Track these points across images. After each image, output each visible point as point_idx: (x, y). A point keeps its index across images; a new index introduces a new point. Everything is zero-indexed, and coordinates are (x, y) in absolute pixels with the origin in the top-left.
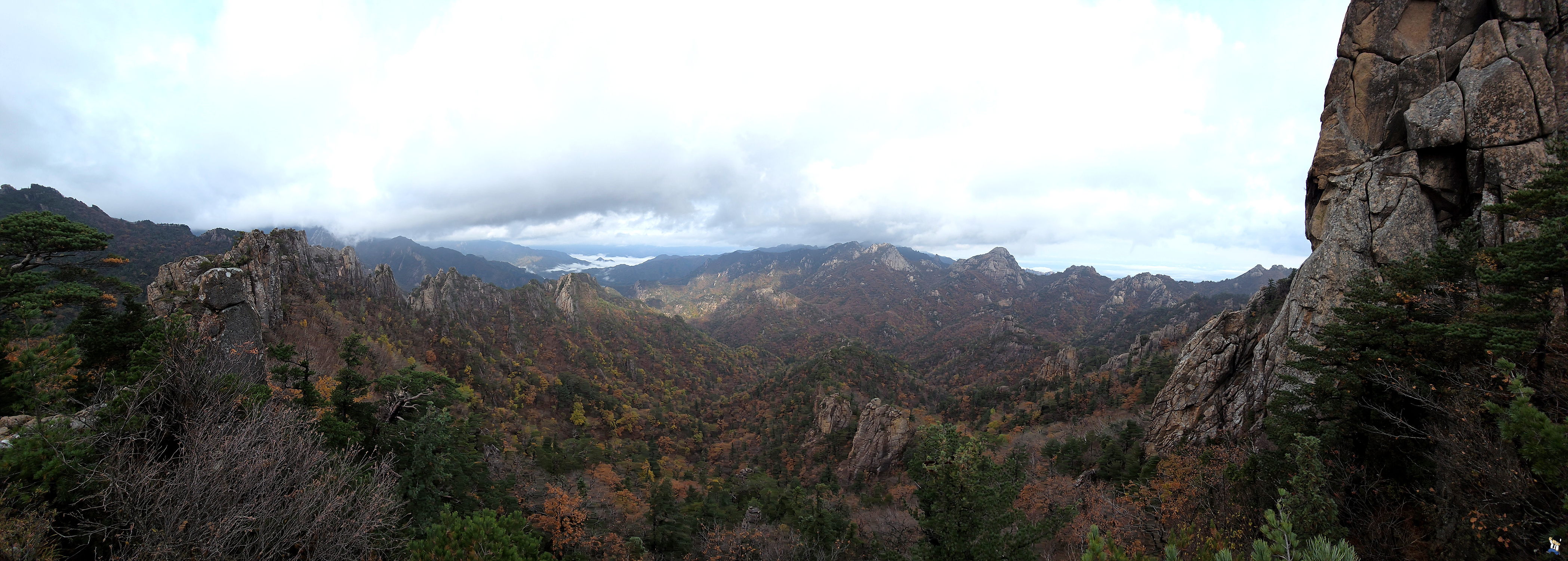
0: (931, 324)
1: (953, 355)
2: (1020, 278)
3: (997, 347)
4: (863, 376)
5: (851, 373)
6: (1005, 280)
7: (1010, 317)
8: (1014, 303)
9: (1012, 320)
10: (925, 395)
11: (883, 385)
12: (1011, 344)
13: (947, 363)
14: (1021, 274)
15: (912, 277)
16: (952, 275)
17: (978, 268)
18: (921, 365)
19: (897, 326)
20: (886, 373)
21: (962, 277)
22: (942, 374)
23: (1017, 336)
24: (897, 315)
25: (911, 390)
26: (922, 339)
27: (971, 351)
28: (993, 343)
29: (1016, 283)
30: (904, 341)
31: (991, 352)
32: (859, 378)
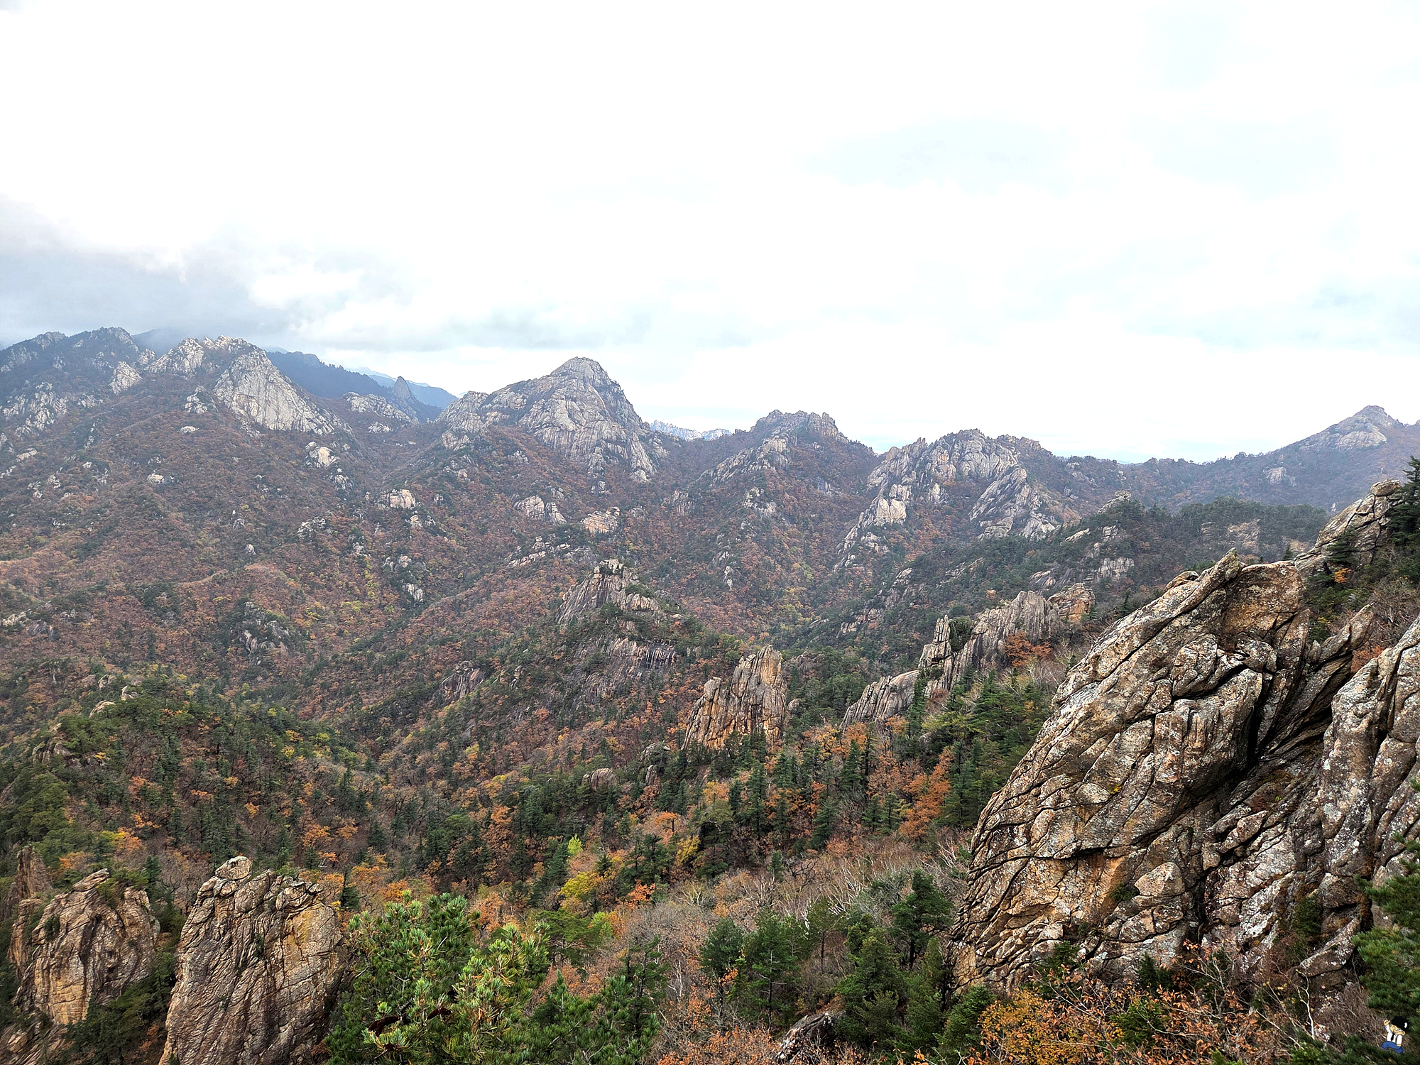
0: (393, 597)
1: (462, 687)
2: (639, 448)
3: (584, 654)
4: (184, 792)
5: (143, 792)
6: (599, 457)
7: (614, 564)
8: (624, 521)
9: (620, 573)
10: (384, 820)
11: (252, 809)
12: (618, 645)
13: (443, 714)
14: (642, 439)
15: (324, 452)
17: (524, 420)
18: (367, 726)
19: (288, 612)
20: (261, 768)
21: (479, 448)
22: (431, 747)
23: (636, 621)
24: (283, 575)
25: (343, 809)
26: (368, 645)
27: (511, 671)
28: (572, 641)
29: (628, 465)
30: (309, 658)
31: (566, 671)
32: (171, 802)
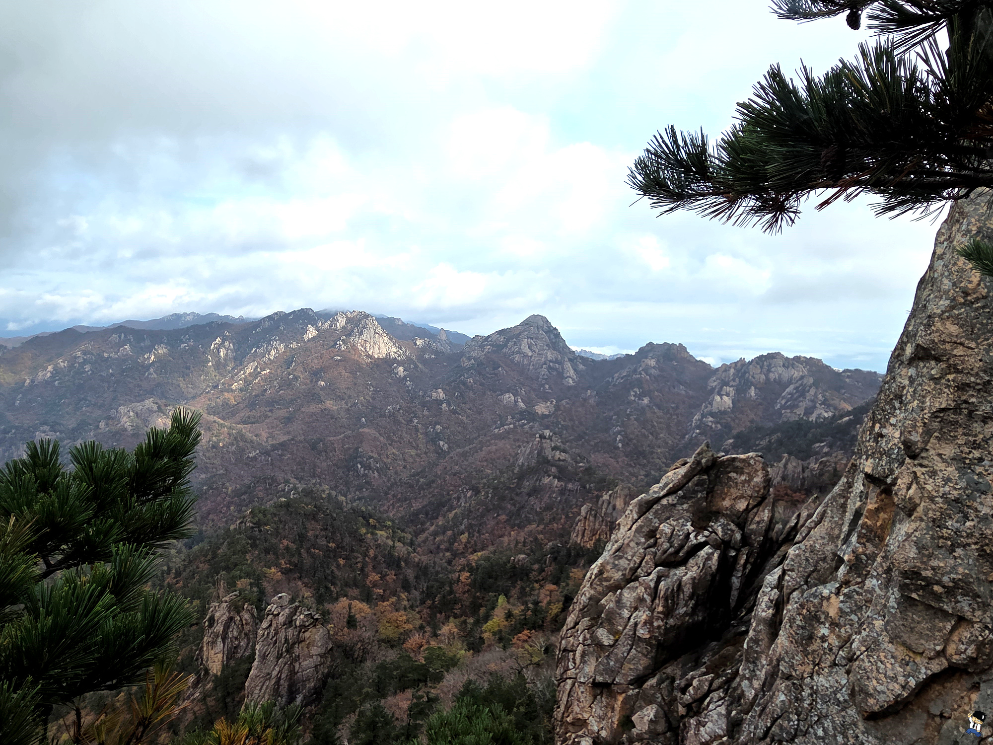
0: (432, 448)
1: (462, 501)
2: (568, 365)
3: (527, 484)
6: (544, 371)
7: (547, 433)
8: (557, 407)
9: (550, 438)
10: (410, 574)
12: (546, 480)
13: (451, 515)
14: (570, 360)
15: (401, 369)
16: (466, 363)
17: (504, 350)
18: (413, 519)
19: (379, 455)
21: (479, 367)
22: (444, 533)
23: (557, 467)
24: (378, 435)
25: (389, 566)
26: (418, 474)
27: (487, 493)
28: (521, 477)
29: (561, 375)
30: (388, 480)
31: (517, 494)
